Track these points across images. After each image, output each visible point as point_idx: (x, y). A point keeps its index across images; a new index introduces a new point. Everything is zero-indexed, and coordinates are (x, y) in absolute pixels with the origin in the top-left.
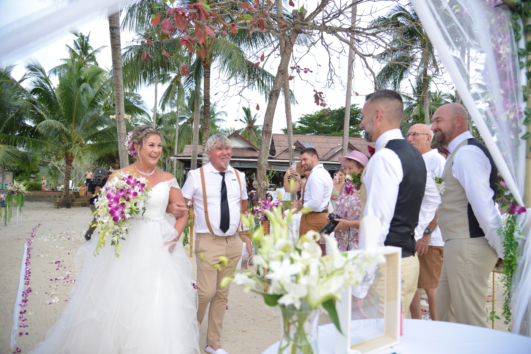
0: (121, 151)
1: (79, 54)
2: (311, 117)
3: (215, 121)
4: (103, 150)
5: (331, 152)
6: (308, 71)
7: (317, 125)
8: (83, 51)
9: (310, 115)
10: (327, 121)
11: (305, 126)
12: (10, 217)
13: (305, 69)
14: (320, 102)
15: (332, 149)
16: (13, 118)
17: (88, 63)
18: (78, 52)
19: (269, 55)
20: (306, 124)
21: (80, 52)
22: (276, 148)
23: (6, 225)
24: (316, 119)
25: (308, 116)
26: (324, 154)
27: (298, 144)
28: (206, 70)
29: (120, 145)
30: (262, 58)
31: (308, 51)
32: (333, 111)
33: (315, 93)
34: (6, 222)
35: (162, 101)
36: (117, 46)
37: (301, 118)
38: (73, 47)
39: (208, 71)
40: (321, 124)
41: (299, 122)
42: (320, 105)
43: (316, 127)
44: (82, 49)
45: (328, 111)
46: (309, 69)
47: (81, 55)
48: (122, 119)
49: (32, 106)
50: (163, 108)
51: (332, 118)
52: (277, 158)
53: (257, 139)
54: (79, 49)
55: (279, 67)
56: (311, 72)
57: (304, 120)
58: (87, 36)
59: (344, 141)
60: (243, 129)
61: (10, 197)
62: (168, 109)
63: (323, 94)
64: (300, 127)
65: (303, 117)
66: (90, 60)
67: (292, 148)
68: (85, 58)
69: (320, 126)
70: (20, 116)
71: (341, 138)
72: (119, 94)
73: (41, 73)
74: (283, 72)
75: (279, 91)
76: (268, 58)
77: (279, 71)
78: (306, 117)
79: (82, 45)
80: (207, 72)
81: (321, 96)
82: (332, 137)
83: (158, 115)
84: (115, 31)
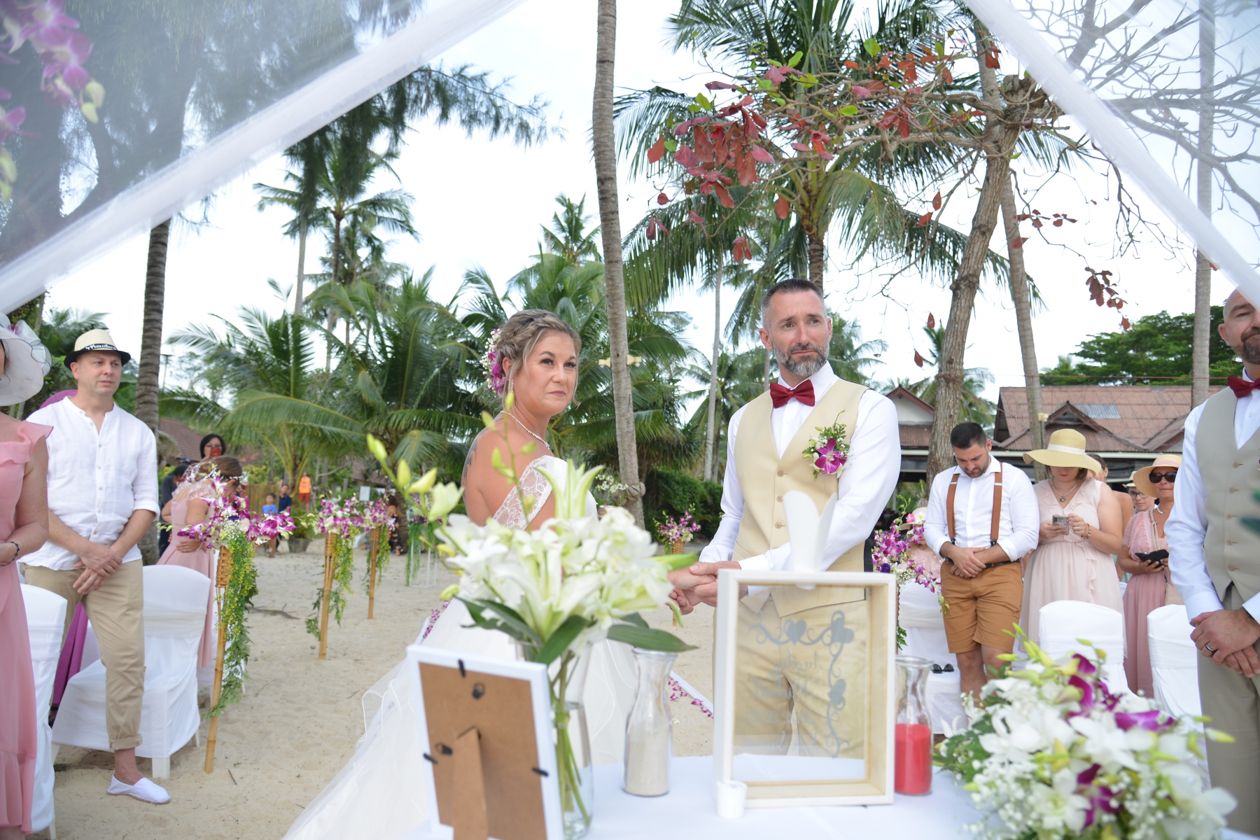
0: (621, 435)
1: (563, 242)
2: (1114, 340)
3: (856, 363)
4: (600, 436)
5: (1171, 428)
6: (1064, 221)
7: (1130, 358)
8: (570, 234)
9: (1111, 335)
10: (1160, 346)
11: (1098, 364)
12: (416, 568)
13: (1056, 216)
14: (1106, 296)
15: (1175, 419)
16: (436, 376)
17: (581, 258)
18: (561, 237)
19: (951, 192)
20: (1097, 358)
21: (566, 238)
22: (1010, 423)
23: (408, 584)
24: (1127, 343)
25: (1105, 337)
26: (1150, 435)
27: (1069, 410)
28: (814, 246)
29: (620, 422)
30: (937, 202)
31: (1057, 171)
32: (1178, 318)
33: (1090, 274)
34: (408, 577)
35: (733, 326)
36: (611, 216)
37: (1083, 343)
38: (553, 228)
39: (818, 247)
40: (1143, 357)
41: (1077, 354)
42: (1105, 305)
43: (1128, 365)
44: (570, 232)
45: (1160, 320)
46: (1065, 216)
47: (567, 243)
48: (622, 367)
49: (469, 352)
50: (736, 342)
51: (1176, 338)
52: (1012, 447)
53: (966, 403)
54: (563, 230)
55: (974, 220)
56: (1073, 221)
57: (1093, 349)
58: (578, 204)
59: (1196, 397)
60: (926, 380)
61: (417, 529)
62: (748, 344)
63: (1111, 274)
64: (1082, 367)
65: (1088, 340)
66: (585, 252)
67: (1040, 419)
68: (575, 249)
69: (1141, 362)
70: (450, 374)
71: (1188, 388)
72: (615, 313)
73: (486, 286)
74: (983, 229)
75: (978, 277)
76: (947, 200)
77: (974, 229)
78: (1098, 340)
79: (569, 222)
80: (815, 250)
81: (1107, 282)
82: (1174, 388)
83: (724, 357)
84: (608, 185)
